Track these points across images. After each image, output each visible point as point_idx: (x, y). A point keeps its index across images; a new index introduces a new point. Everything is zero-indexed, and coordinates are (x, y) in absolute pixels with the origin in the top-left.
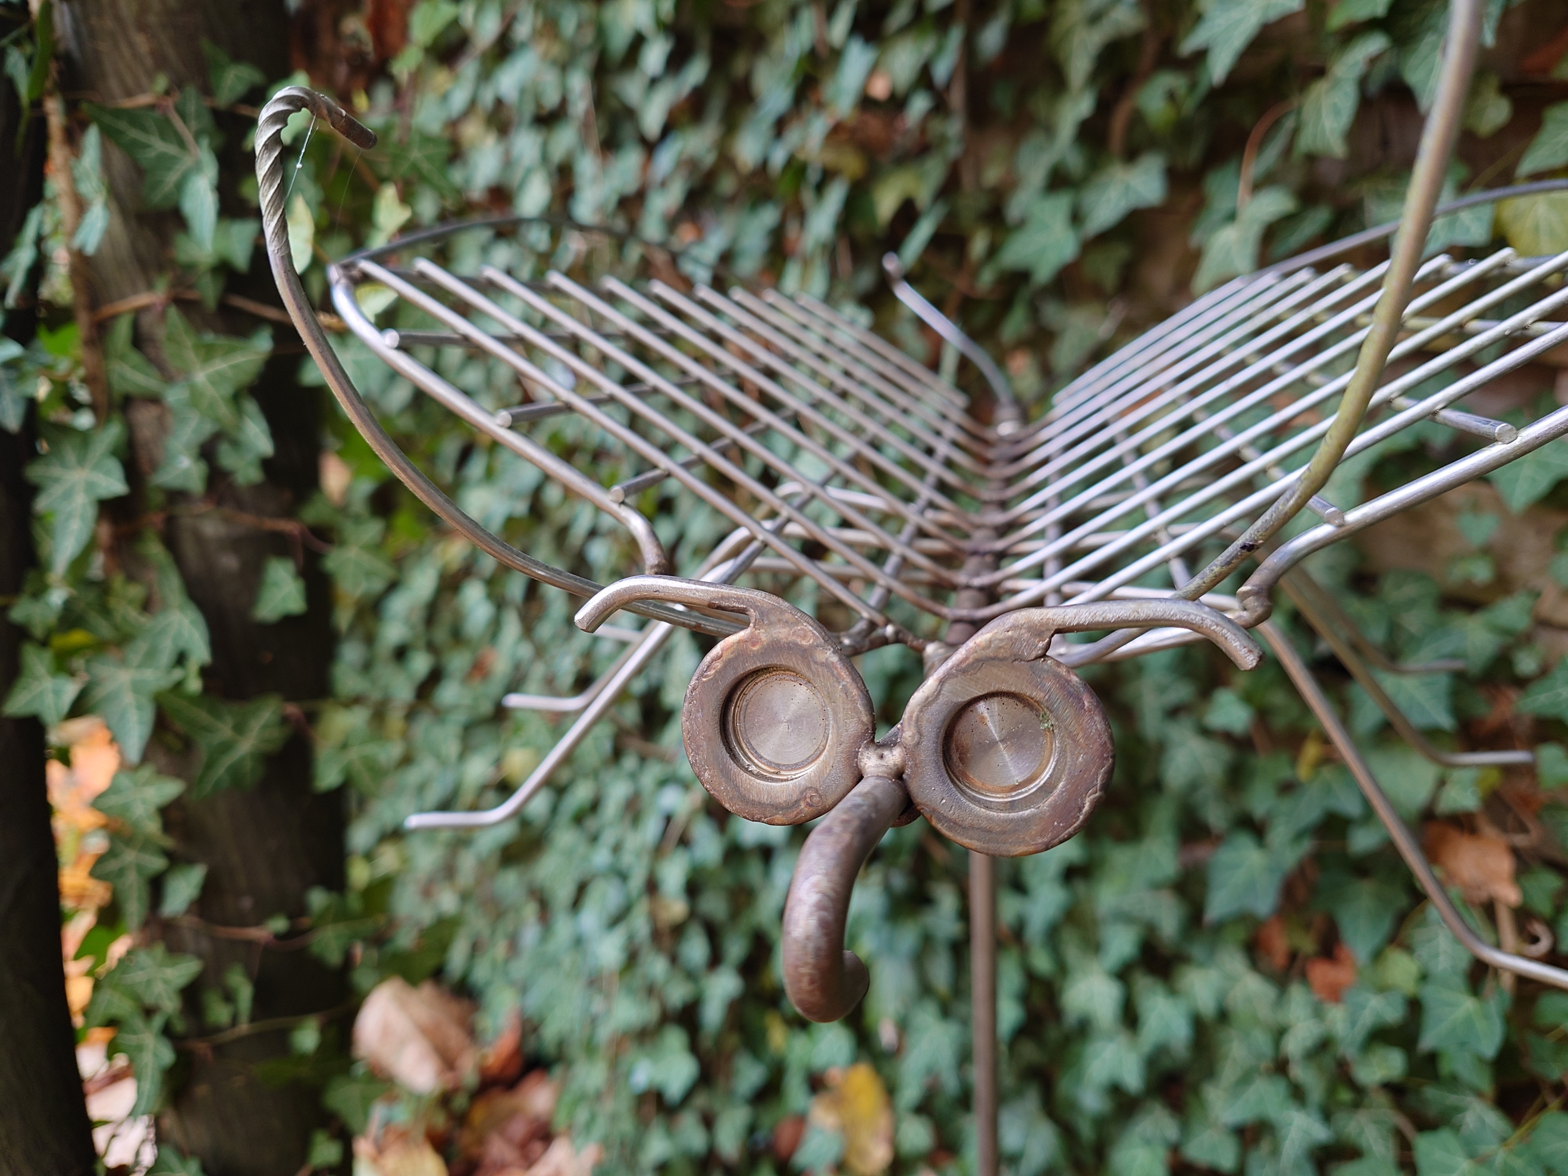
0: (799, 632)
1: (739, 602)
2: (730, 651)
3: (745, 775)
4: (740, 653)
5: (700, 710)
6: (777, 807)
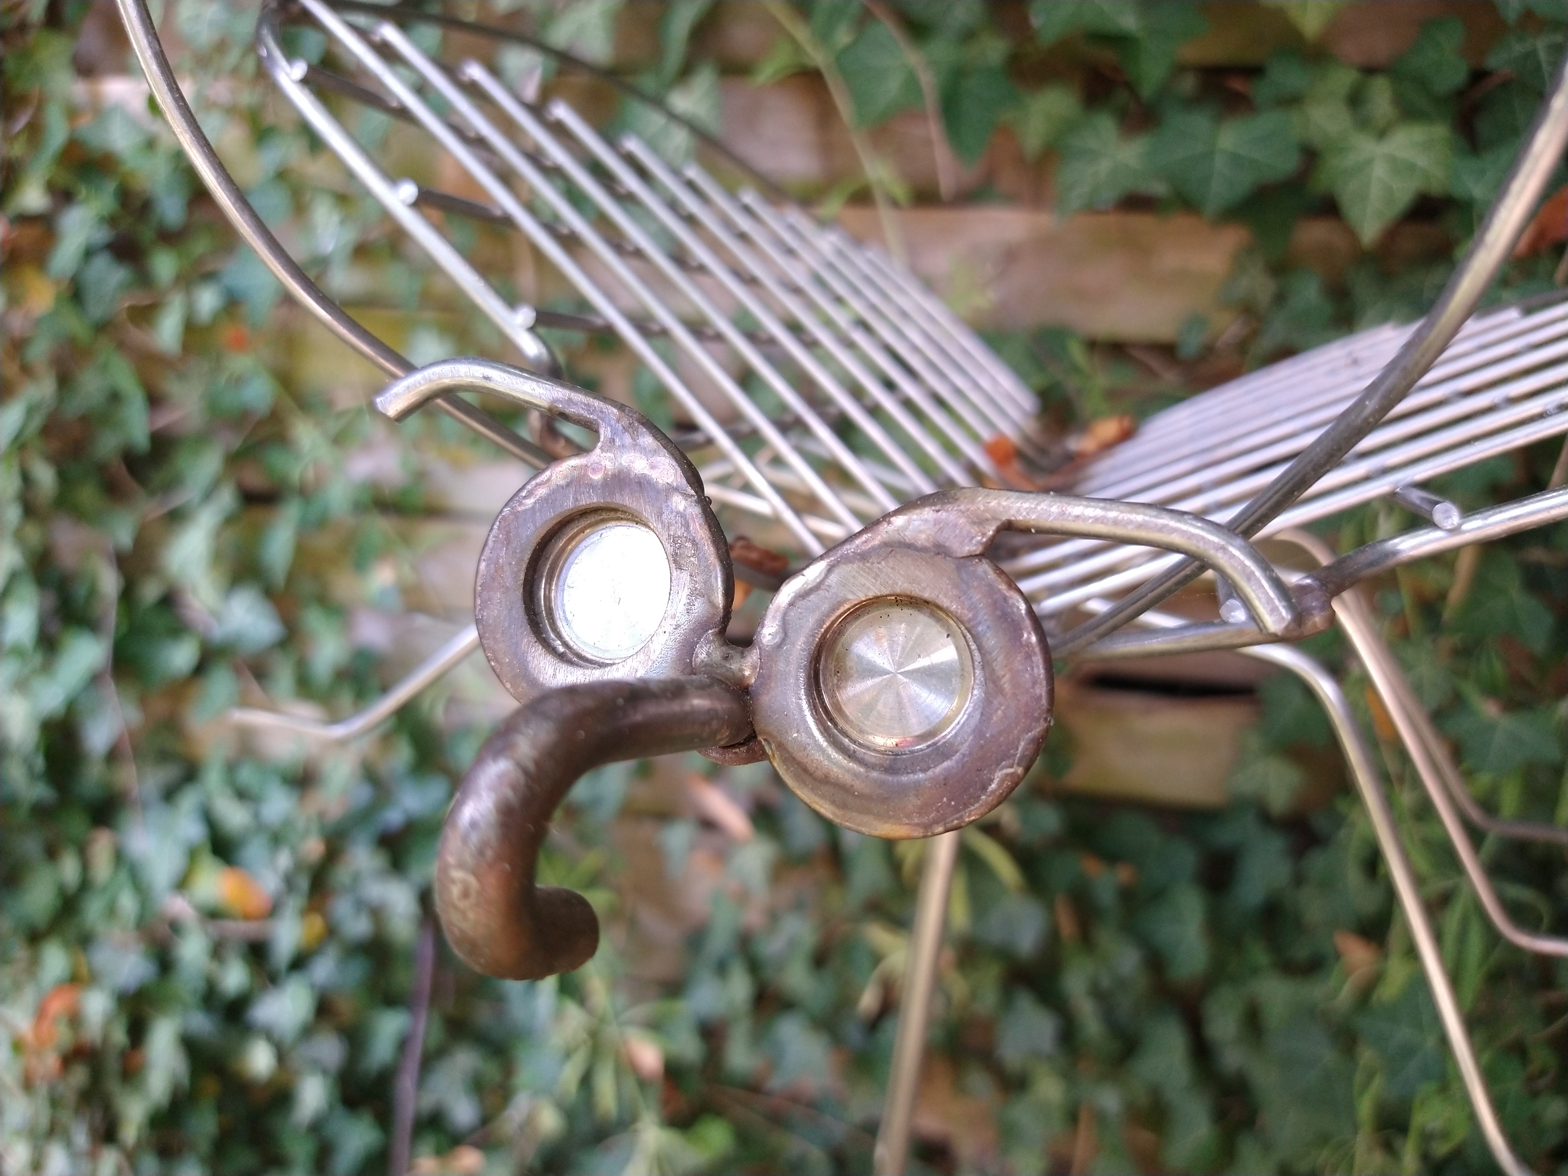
0: (657, 465)
2: (562, 478)
4: (576, 483)
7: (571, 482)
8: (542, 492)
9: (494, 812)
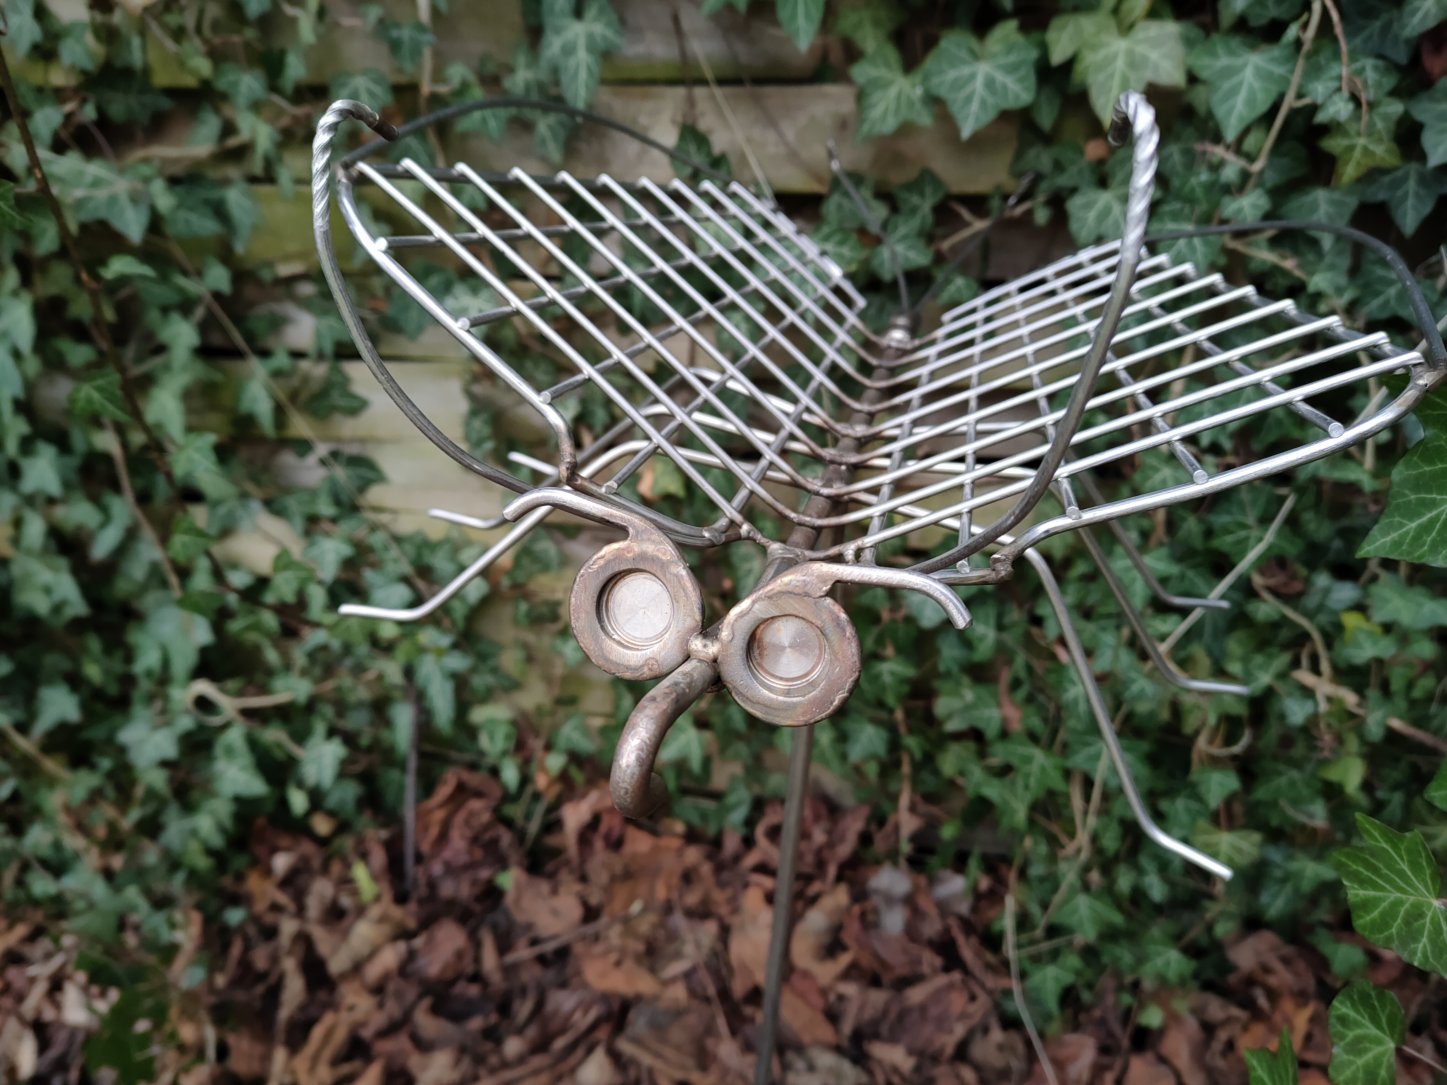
0: (661, 550)
1: (622, 521)
2: (611, 554)
3: (608, 642)
4: (618, 556)
5: (584, 591)
6: (628, 668)
7: (617, 557)
8: (601, 562)
9: (636, 762)
